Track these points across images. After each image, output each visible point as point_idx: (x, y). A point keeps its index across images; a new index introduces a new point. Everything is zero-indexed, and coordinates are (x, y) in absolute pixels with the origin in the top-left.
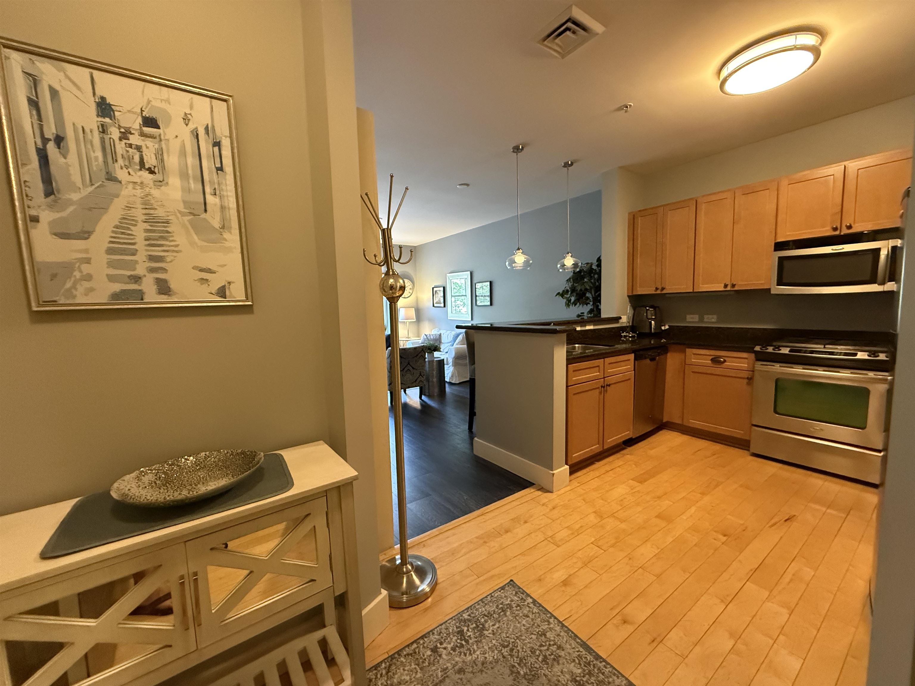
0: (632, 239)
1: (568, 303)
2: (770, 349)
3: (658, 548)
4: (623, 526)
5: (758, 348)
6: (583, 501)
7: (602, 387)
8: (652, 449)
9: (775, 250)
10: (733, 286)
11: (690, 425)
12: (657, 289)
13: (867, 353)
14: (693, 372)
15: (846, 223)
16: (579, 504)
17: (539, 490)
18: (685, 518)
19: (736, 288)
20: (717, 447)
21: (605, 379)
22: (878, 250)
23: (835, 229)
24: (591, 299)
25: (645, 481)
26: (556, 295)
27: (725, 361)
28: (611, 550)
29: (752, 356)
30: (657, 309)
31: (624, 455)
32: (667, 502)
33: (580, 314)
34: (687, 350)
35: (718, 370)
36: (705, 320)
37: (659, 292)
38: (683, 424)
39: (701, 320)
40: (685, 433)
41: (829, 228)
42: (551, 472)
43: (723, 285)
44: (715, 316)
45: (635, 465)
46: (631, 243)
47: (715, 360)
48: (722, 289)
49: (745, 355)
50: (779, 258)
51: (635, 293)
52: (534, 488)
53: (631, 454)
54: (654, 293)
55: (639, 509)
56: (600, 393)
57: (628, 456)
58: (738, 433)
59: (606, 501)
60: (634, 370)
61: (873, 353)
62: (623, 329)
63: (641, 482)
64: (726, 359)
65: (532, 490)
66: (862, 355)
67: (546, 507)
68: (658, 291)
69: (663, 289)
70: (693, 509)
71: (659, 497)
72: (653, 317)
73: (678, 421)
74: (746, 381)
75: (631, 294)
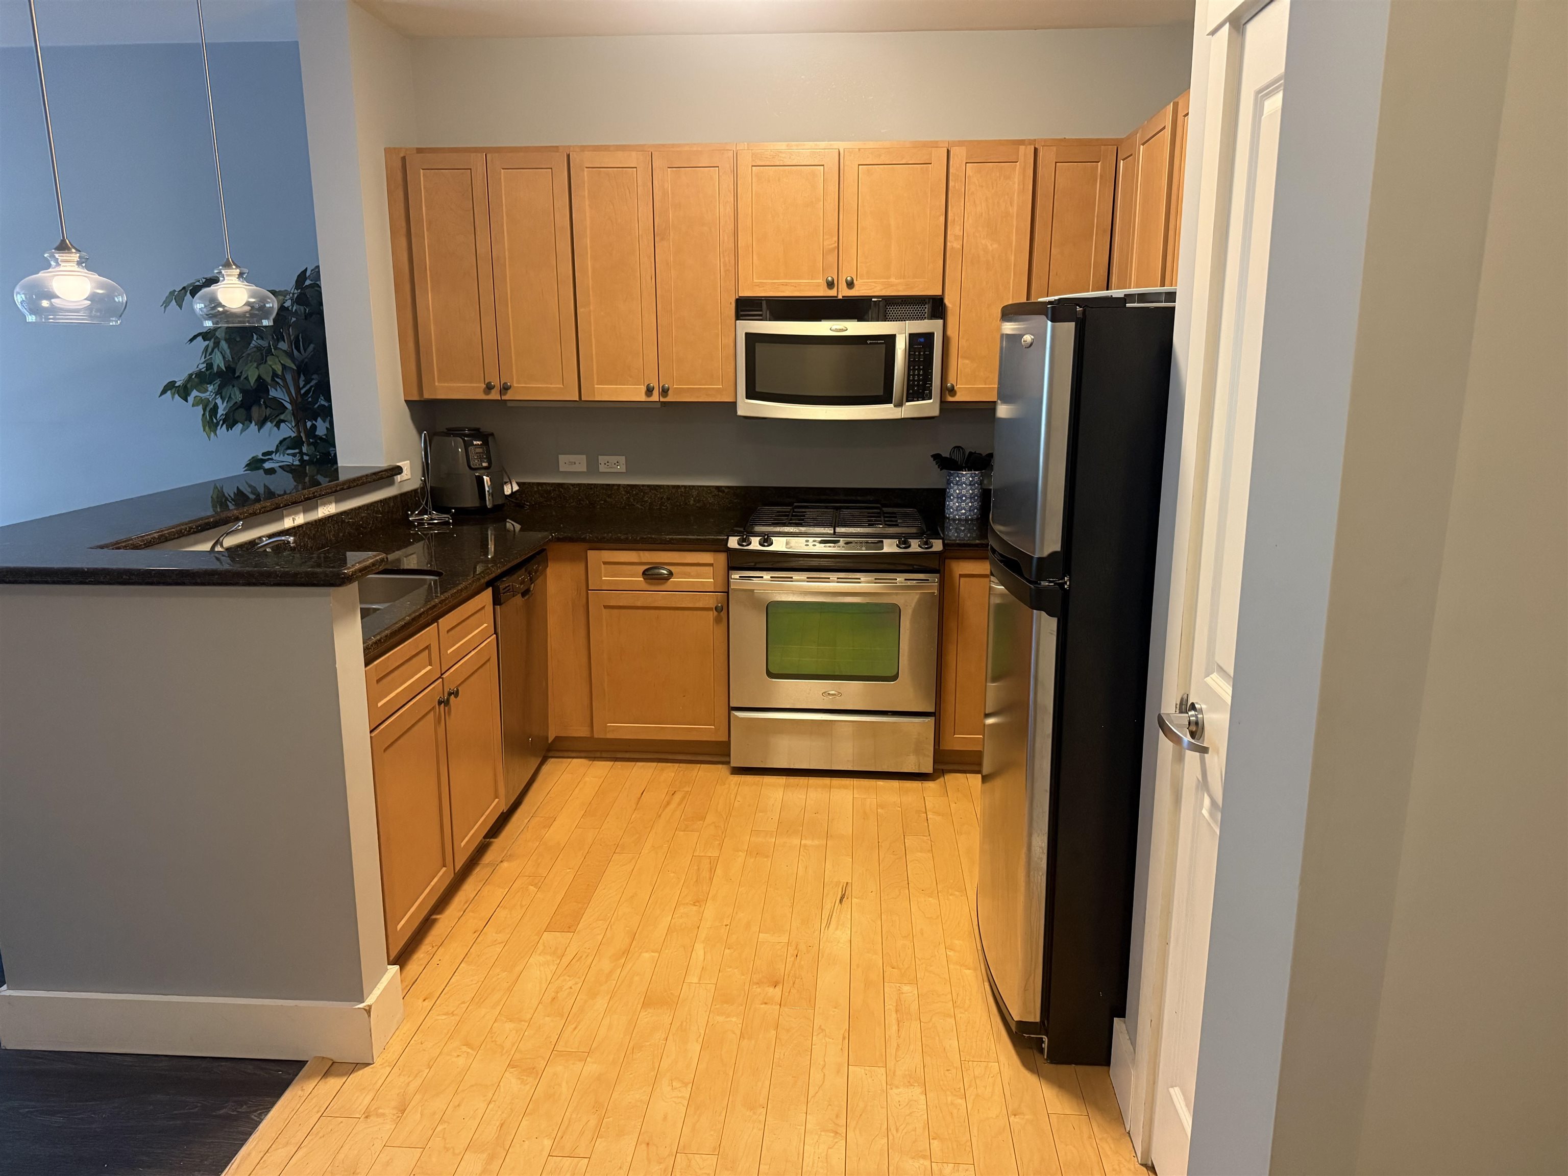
0: (403, 231)
1: (211, 422)
2: (755, 544)
3: (686, 1085)
4: (592, 1068)
5: (733, 542)
6: (464, 1048)
7: (440, 703)
8: (549, 822)
9: (738, 317)
10: (665, 392)
11: (609, 736)
12: (489, 388)
13: (896, 541)
14: (605, 607)
15: (845, 275)
16: (461, 1061)
17: (326, 1074)
18: (695, 980)
19: (670, 398)
20: (669, 772)
21: (444, 676)
22: (890, 340)
23: (830, 285)
24: (289, 406)
25: (577, 916)
26: (164, 392)
27: (671, 574)
28: (600, 1145)
29: (721, 559)
30: (490, 439)
31: (495, 866)
32: (646, 955)
33: (261, 457)
34: (591, 554)
35: (658, 596)
36: (602, 468)
37: (494, 395)
38: (592, 737)
39: (593, 466)
40: (598, 755)
41: (821, 281)
42: (361, 1006)
43: (643, 389)
44: (622, 459)
45: (535, 885)
46: (403, 242)
47: (652, 575)
48: (642, 397)
49: (707, 557)
50: (748, 335)
51: (427, 395)
52: (309, 1077)
53: (509, 857)
54: (483, 397)
55: (601, 1003)
56: (438, 721)
57: (505, 864)
58: (706, 731)
59: (520, 1021)
60: (496, 633)
61: (904, 543)
62: (407, 501)
63: (570, 928)
64: (672, 568)
65: (309, 1085)
66: (890, 547)
67: (380, 1120)
68: (493, 391)
69: (505, 388)
70: (699, 949)
71: (626, 952)
72: (485, 464)
73: (581, 731)
74: (712, 615)
75: (415, 397)
